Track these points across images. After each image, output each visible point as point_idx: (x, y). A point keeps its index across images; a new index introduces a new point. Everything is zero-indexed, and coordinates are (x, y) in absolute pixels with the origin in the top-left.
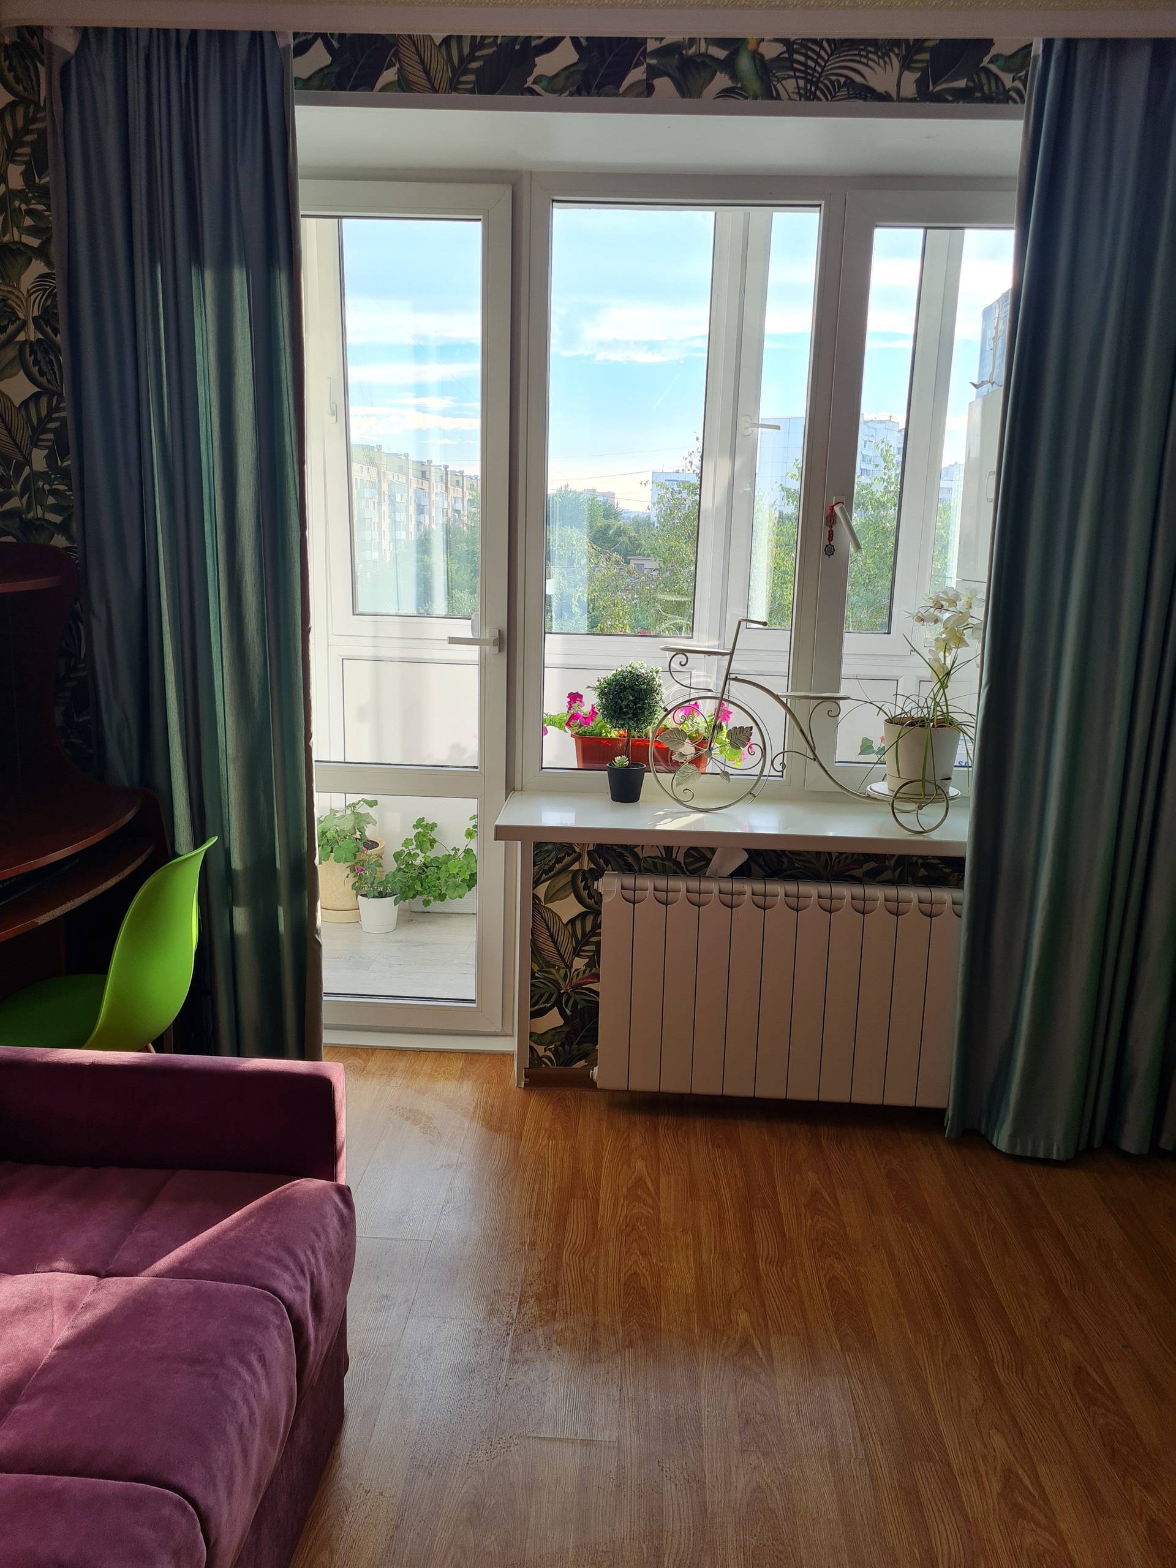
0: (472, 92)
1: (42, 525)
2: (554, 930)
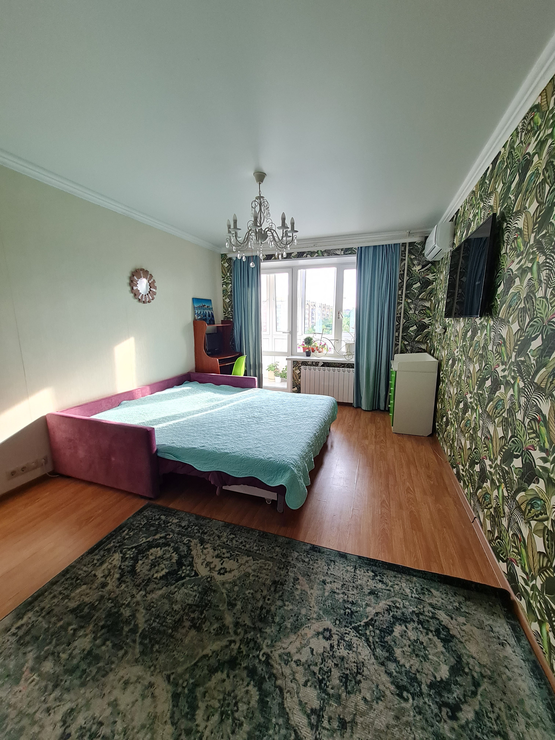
1: (229, 318)
2: (295, 375)
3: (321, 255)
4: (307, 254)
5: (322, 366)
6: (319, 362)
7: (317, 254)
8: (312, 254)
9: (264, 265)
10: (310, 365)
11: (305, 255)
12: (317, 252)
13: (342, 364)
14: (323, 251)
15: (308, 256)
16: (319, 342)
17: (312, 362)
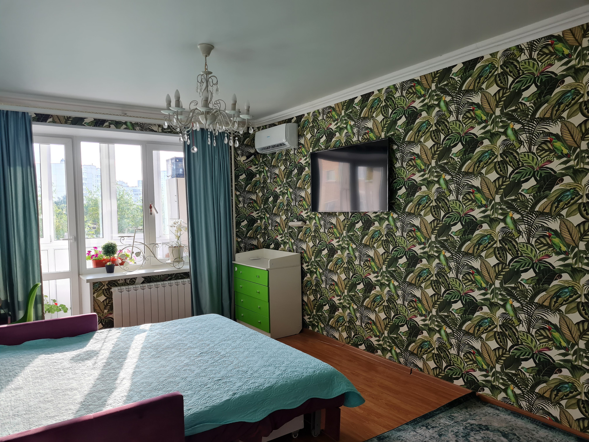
0: (70, 124)
2: (99, 304)
3: (131, 127)
4: (110, 124)
5: (143, 283)
6: (135, 278)
7: (124, 126)
8: (118, 125)
9: (37, 128)
10: (123, 285)
11: (107, 124)
12: (126, 123)
13: (169, 275)
14: (133, 122)
15: (112, 126)
16: (130, 249)
17: (125, 280)
